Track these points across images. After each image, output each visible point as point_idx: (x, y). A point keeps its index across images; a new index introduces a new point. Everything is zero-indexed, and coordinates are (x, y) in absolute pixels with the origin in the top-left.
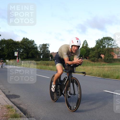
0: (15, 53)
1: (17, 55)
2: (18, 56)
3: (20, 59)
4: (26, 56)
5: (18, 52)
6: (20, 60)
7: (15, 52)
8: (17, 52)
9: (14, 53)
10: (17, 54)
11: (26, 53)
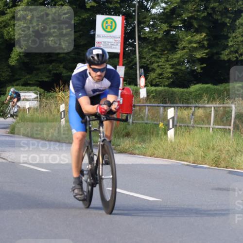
0: (99, 30)
1: (117, 49)
2: (127, 56)
3: (142, 81)
4: (199, 55)
5: (128, 18)
6: (143, 93)
7: (100, 18)
8: (119, 20)
9: (94, 27)
10: (118, 32)
11: (198, 31)
